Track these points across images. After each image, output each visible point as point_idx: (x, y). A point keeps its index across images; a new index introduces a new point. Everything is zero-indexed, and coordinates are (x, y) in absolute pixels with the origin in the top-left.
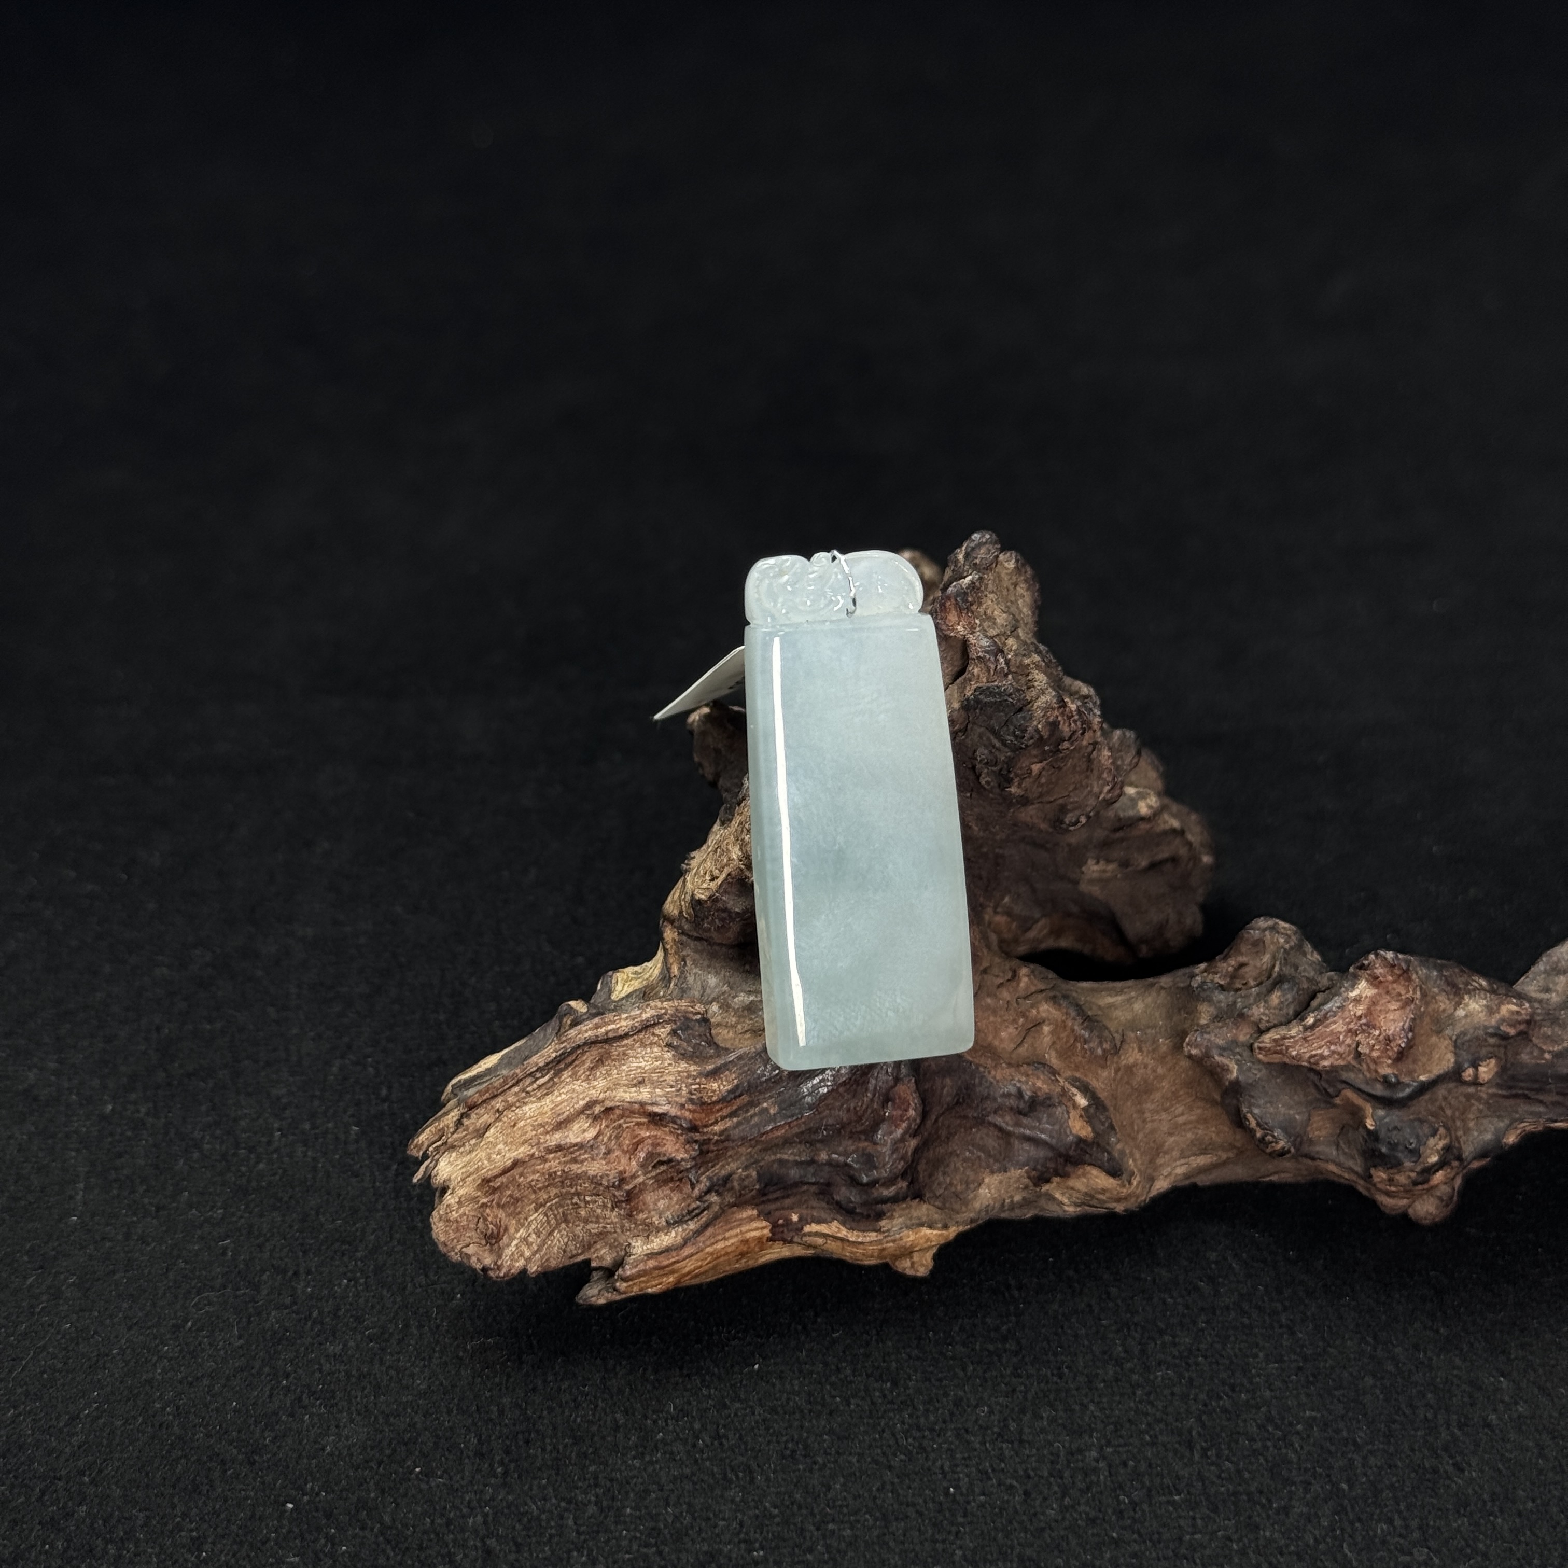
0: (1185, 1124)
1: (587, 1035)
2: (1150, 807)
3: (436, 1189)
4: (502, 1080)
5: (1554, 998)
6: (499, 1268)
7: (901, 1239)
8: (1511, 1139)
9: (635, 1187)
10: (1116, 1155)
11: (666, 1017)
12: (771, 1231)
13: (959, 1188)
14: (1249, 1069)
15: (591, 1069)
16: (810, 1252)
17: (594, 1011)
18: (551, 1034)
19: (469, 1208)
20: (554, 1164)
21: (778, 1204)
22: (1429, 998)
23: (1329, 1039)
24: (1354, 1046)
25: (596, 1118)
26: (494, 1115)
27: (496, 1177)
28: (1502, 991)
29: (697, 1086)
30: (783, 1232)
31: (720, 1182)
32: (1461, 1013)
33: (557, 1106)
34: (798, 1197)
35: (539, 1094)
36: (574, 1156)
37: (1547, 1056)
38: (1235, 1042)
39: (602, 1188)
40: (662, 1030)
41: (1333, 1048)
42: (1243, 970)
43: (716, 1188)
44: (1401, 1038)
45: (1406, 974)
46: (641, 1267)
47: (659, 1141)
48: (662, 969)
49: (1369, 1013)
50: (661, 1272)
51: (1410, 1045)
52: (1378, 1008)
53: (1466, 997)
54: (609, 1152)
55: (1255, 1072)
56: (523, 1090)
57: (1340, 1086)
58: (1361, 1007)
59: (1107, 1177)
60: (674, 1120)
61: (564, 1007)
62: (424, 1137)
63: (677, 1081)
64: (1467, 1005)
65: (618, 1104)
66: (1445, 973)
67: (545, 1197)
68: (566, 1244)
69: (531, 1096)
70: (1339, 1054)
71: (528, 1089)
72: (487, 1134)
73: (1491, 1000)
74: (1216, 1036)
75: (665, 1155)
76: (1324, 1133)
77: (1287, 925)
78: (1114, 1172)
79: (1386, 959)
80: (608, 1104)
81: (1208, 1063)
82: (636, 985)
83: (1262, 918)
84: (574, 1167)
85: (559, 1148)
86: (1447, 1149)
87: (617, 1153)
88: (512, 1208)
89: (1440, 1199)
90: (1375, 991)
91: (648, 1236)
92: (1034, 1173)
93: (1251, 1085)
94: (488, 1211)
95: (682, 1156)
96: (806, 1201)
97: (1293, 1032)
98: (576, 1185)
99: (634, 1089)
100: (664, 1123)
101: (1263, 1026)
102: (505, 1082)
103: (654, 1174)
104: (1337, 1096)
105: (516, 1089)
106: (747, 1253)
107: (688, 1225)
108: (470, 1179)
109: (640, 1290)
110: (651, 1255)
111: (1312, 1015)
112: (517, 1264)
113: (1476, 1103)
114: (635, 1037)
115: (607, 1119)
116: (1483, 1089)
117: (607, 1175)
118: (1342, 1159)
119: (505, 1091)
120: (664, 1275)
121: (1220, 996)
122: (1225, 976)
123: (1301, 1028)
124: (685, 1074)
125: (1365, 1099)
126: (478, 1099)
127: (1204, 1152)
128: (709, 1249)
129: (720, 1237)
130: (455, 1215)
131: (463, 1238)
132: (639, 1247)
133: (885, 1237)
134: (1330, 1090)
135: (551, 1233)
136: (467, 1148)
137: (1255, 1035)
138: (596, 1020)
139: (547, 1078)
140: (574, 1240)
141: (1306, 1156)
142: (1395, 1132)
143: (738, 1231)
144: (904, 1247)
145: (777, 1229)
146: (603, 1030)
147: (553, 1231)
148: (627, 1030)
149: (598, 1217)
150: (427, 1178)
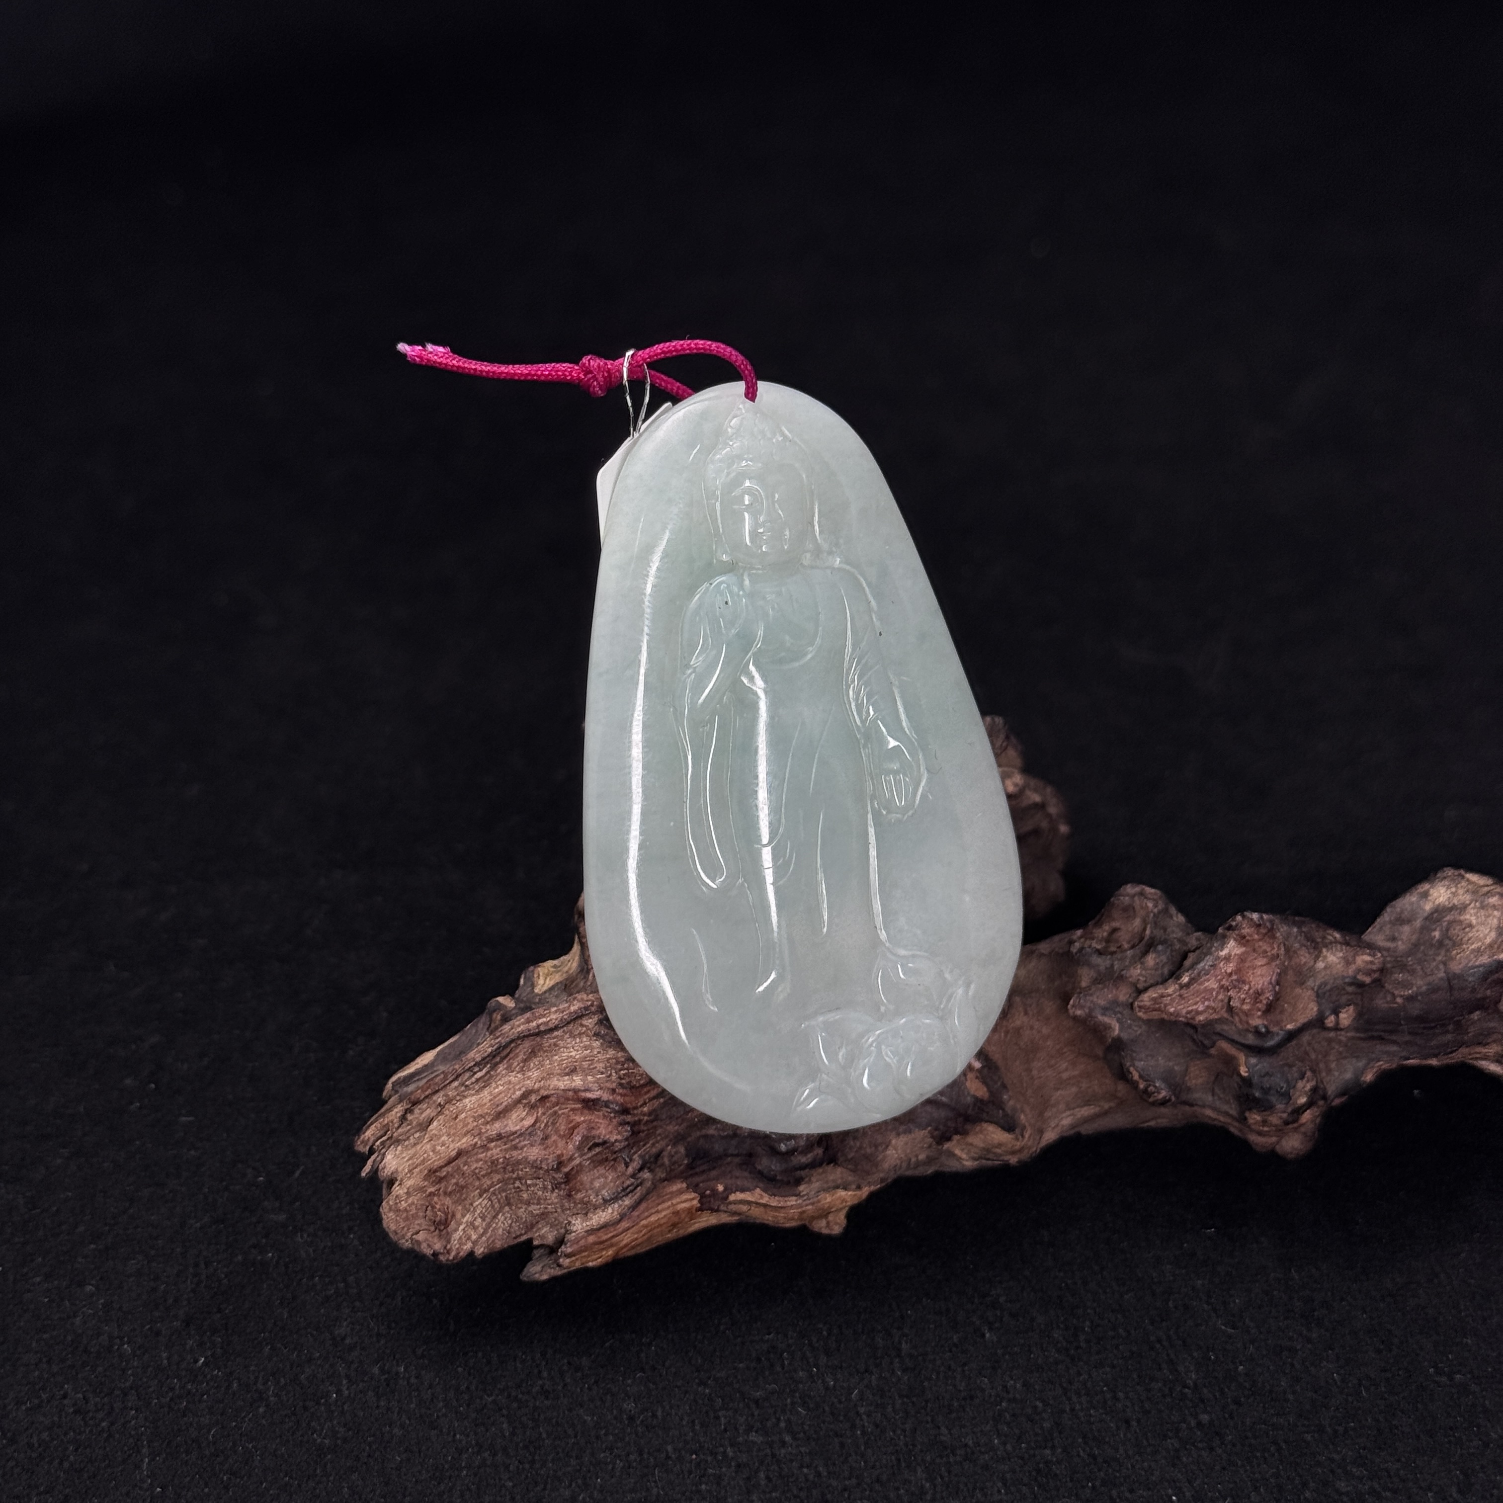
0: (1070, 1079)
1: (519, 1029)
2: (1016, 785)
3: (383, 1182)
4: (442, 1076)
5: (1401, 946)
6: (449, 1252)
7: (819, 1201)
8: (1369, 1077)
9: (573, 1168)
10: (1008, 1110)
11: (593, 1009)
12: (700, 1201)
13: (869, 1151)
14: (1130, 1026)
15: (526, 1060)
16: (735, 1219)
17: (522, 1005)
18: (483, 1028)
19: (416, 1198)
20: (496, 1151)
21: (704, 1177)
22: (1291, 953)
23: (1203, 995)
24: (1226, 1001)
25: (533, 1107)
26: (436, 1109)
27: (441, 1167)
28: (1353, 943)
29: (626, 1071)
30: (710, 1202)
31: (652, 1159)
32: (1320, 965)
33: (495, 1097)
34: (723, 1168)
35: (477, 1087)
36: (514, 1143)
37: (1399, 1000)
38: (1115, 1002)
39: (542, 1172)
40: (590, 1020)
41: (1206, 1003)
42: (1116, 935)
43: (648, 1165)
44: (1269, 992)
45: (1270, 933)
46: (582, 1243)
47: (593, 1125)
48: (580, 961)
49: (1238, 971)
50: (602, 1246)
51: (1278, 997)
52: (1247, 965)
53: (1324, 950)
54: (546, 1138)
55: (1136, 1029)
56: (462, 1084)
57: (1215, 1038)
58: (1231, 965)
59: (1002, 1132)
60: (607, 1104)
61: (492, 1003)
62: (370, 1133)
63: (606, 1068)
64: (1325, 957)
65: (553, 1092)
66: (1304, 929)
67: (489, 1183)
68: (510, 1226)
69: (469, 1089)
70: (1213, 1008)
71: (467, 1083)
72: (431, 1127)
73: (1347, 952)
74: (1098, 997)
75: (599, 1137)
76: (1200, 1081)
77: (1153, 891)
78: (1009, 1127)
79: (1252, 919)
80: (544, 1093)
81: (1092, 1022)
82: (558, 978)
83: (1129, 885)
84: (515, 1153)
85: (499, 1137)
86: (1314, 1090)
87: (554, 1138)
88: (458, 1195)
89: (1305, 1134)
90: (1243, 949)
91: (586, 1214)
92: (936, 1133)
93: (1132, 1040)
94: (436, 1199)
95: (615, 1137)
96: (730, 1172)
97: (1170, 990)
98: (518, 1170)
99: (566, 1078)
100: (598, 1108)
101: (1141, 986)
102: (445, 1079)
103: (590, 1155)
104: (1212, 1047)
105: (456, 1084)
106: (678, 1223)
107: (623, 1201)
108: (416, 1170)
109: (582, 1264)
110: (591, 1232)
111: (1187, 974)
112: (465, 1247)
113: (1337, 1047)
114: (565, 1028)
115: (544, 1107)
116: (1343, 1033)
117: (547, 1159)
118: (1218, 1103)
119: (445, 1086)
120: (603, 1249)
121: (1096, 960)
122: (1101, 941)
123: (1177, 986)
124: (614, 1061)
125: (1238, 1049)
126: (420, 1095)
127: (1087, 1103)
128: (644, 1222)
129: (653, 1211)
130: (403, 1205)
131: (412, 1226)
132: (579, 1225)
133: (805, 1200)
134: (1206, 1042)
135: (495, 1217)
136: (412, 1140)
137: (1135, 995)
138: (528, 1015)
139: (484, 1071)
140: (517, 1221)
141: (1185, 1103)
142: (1266, 1078)
143: (670, 1203)
144: (823, 1209)
145: (704, 1199)
146: (534, 1024)
147: (497, 1214)
148: (557, 1022)
149: (539, 1199)
150: (375, 1172)
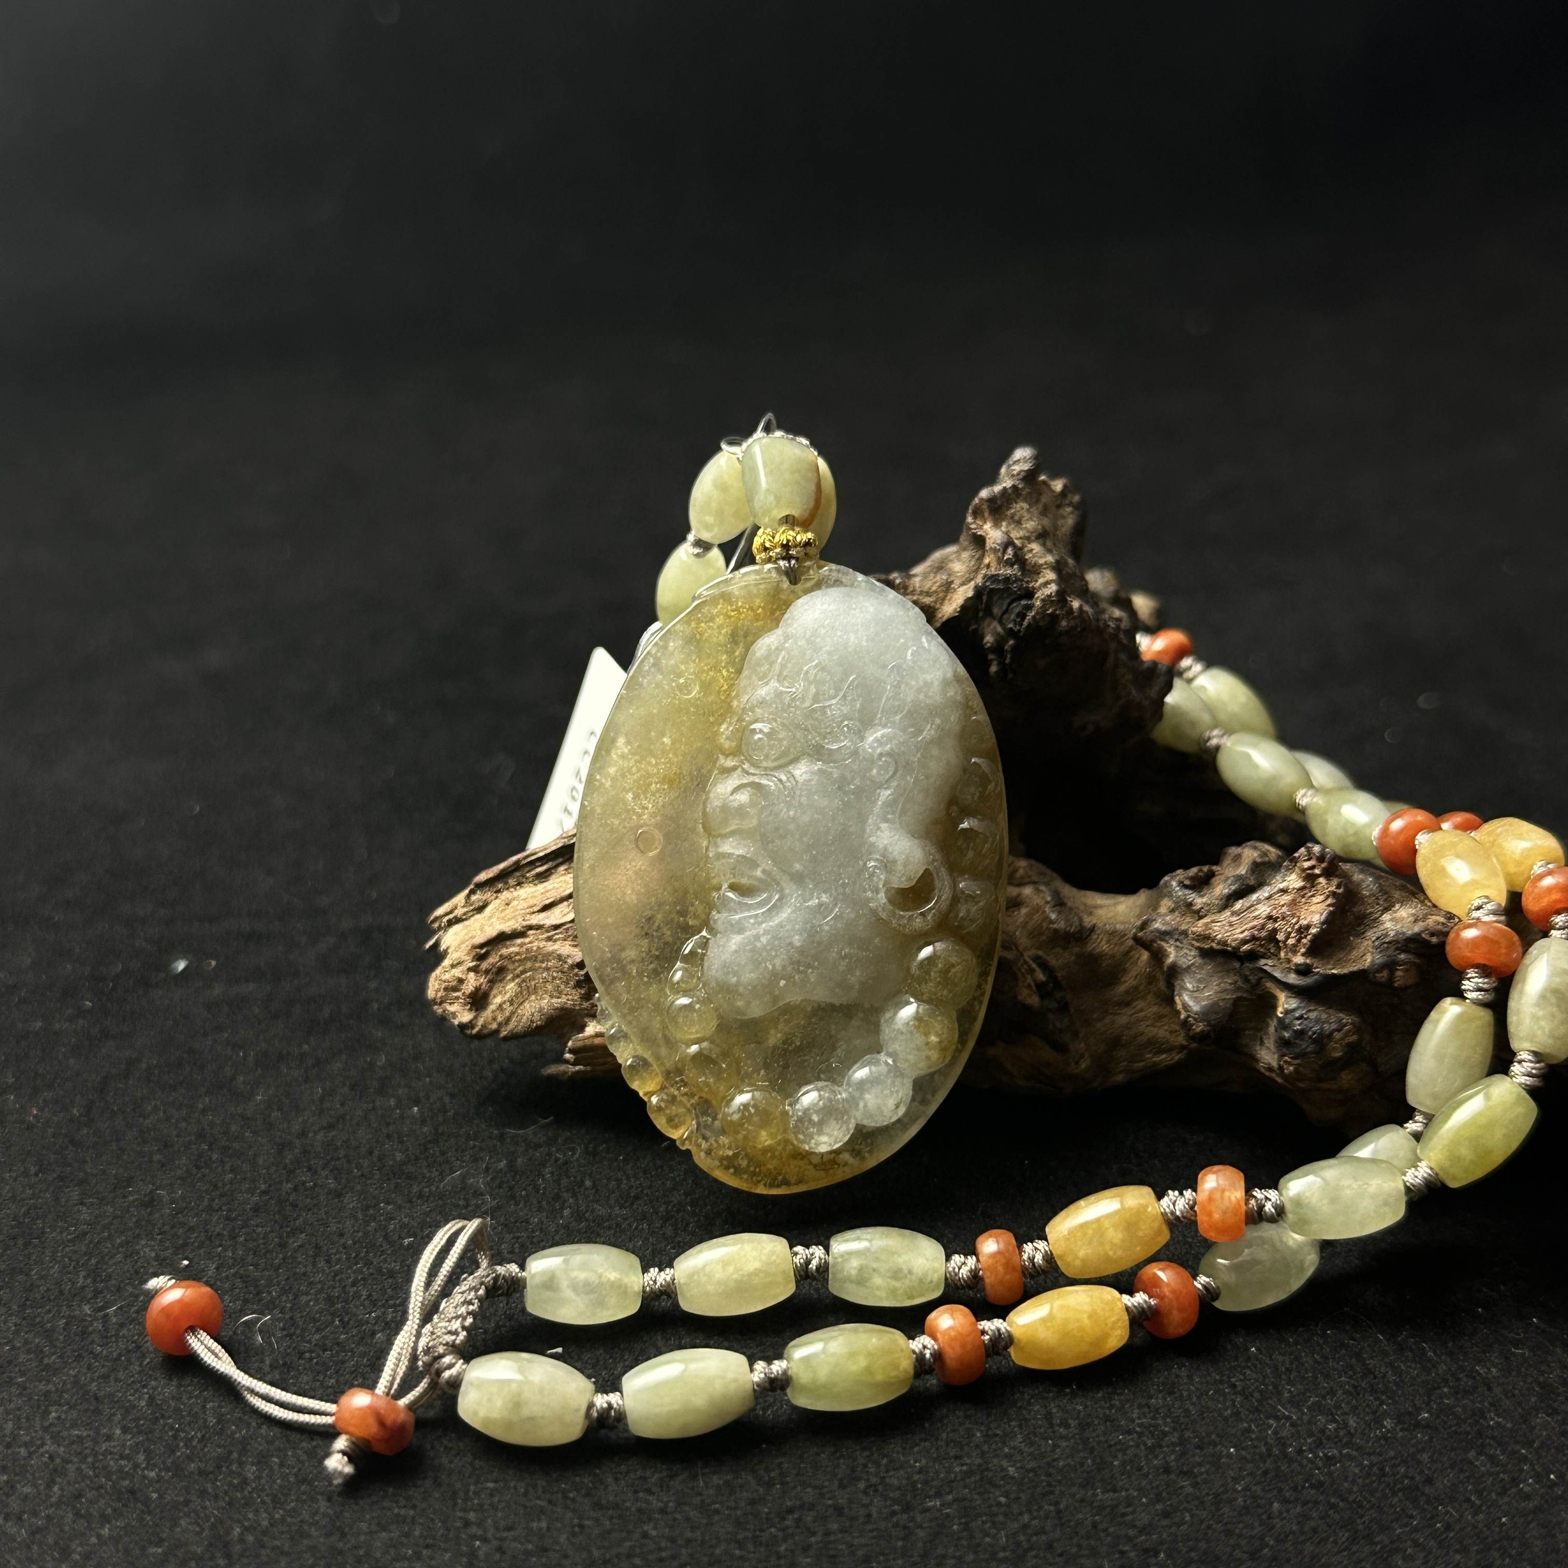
6: (473, 1027)
14: (1186, 956)
23: (1252, 924)
24: (1272, 931)
26: (496, 892)
27: (481, 946)
32: (1388, 917)
35: (534, 881)
36: (550, 934)
38: (1177, 928)
39: (566, 967)
41: (1255, 934)
44: (1316, 928)
46: (589, 1043)
49: (1293, 903)
51: (1327, 936)
52: (1303, 900)
53: (1397, 906)
55: (1190, 958)
56: (523, 876)
57: (1261, 975)
58: (1287, 898)
59: (1050, 1050)
62: (440, 911)
64: (1395, 912)
66: (1384, 883)
67: (521, 968)
68: (533, 1015)
69: (527, 881)
70: (1259, 940)
72: (486, 909)
78: (1059, 1046)
81: (1153, 949)
84: (548, 945)
85: (539, 927)
90: (1303, 884)
93: (1183, 969)
94: (472, 974)
97: (1222, 917)
98: (548, 961)
104: (1257, 984)
105: (518, 874)
108: (464, 945)
111: (1241, 901)
112: (491, 1026)
125: (1280, 989)
130: (447, 976)
132: (592, 1027)
134: (1251, 978)
135: (521, 1003)
136: (470, 921)
137: (1194, 922)
139: (545, 867)
140: (539, 1012)
142: (1300, 1021)
147: (524, 1002)
149: (560, 993)
150: (437, 945)
